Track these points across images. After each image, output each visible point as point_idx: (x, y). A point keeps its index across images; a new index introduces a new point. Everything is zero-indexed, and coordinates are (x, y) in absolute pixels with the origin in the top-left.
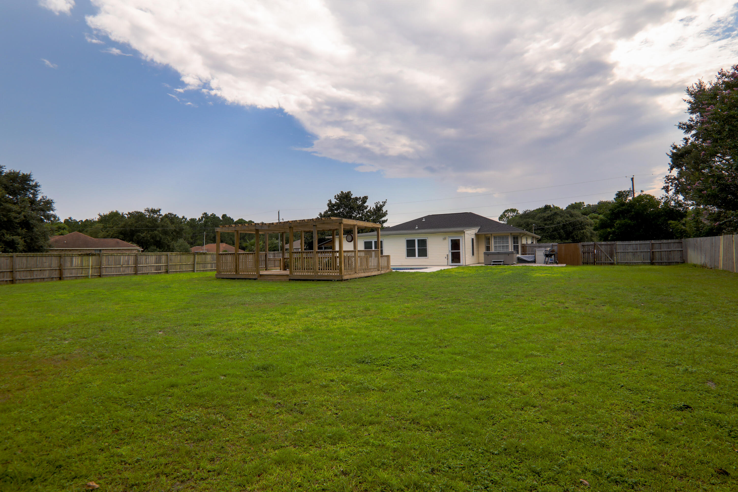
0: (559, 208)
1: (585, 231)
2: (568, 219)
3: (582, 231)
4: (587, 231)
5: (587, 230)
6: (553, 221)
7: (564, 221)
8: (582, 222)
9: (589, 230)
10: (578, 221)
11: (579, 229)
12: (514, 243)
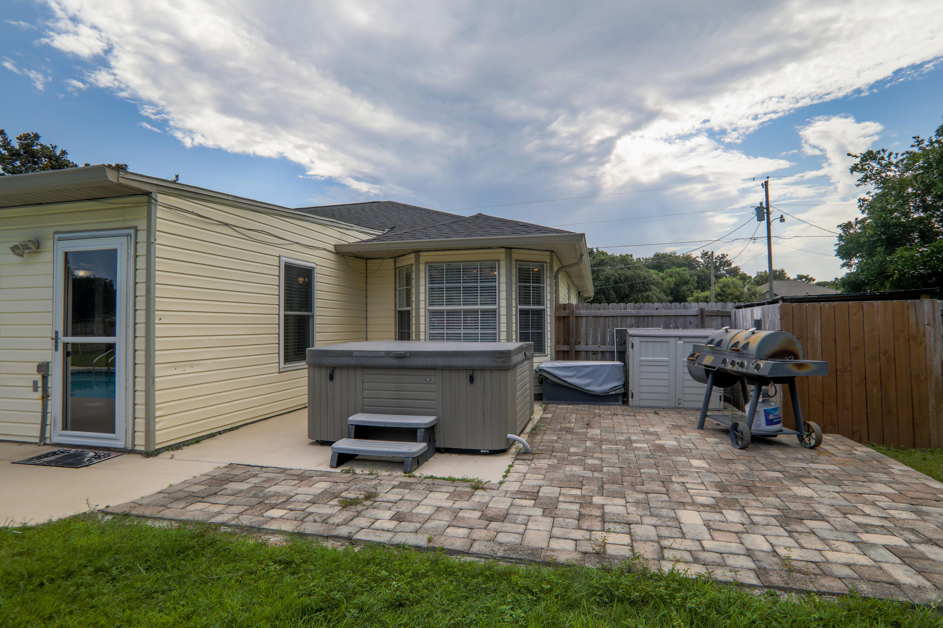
0: (607, 254)
1: (650, 294)
2: (623, 272)
3: (645, 294)
4: (654, 294)
5: (653, 292)
6: (598, 275)
7: (617, 275)
8: (645, 278)
9: (655, 291)
10: (639, 276)
11: (641, 291)
12: (524, 298)
